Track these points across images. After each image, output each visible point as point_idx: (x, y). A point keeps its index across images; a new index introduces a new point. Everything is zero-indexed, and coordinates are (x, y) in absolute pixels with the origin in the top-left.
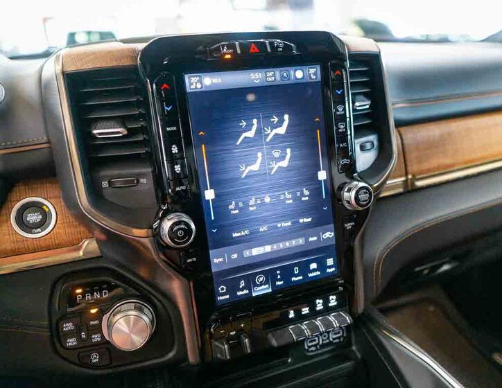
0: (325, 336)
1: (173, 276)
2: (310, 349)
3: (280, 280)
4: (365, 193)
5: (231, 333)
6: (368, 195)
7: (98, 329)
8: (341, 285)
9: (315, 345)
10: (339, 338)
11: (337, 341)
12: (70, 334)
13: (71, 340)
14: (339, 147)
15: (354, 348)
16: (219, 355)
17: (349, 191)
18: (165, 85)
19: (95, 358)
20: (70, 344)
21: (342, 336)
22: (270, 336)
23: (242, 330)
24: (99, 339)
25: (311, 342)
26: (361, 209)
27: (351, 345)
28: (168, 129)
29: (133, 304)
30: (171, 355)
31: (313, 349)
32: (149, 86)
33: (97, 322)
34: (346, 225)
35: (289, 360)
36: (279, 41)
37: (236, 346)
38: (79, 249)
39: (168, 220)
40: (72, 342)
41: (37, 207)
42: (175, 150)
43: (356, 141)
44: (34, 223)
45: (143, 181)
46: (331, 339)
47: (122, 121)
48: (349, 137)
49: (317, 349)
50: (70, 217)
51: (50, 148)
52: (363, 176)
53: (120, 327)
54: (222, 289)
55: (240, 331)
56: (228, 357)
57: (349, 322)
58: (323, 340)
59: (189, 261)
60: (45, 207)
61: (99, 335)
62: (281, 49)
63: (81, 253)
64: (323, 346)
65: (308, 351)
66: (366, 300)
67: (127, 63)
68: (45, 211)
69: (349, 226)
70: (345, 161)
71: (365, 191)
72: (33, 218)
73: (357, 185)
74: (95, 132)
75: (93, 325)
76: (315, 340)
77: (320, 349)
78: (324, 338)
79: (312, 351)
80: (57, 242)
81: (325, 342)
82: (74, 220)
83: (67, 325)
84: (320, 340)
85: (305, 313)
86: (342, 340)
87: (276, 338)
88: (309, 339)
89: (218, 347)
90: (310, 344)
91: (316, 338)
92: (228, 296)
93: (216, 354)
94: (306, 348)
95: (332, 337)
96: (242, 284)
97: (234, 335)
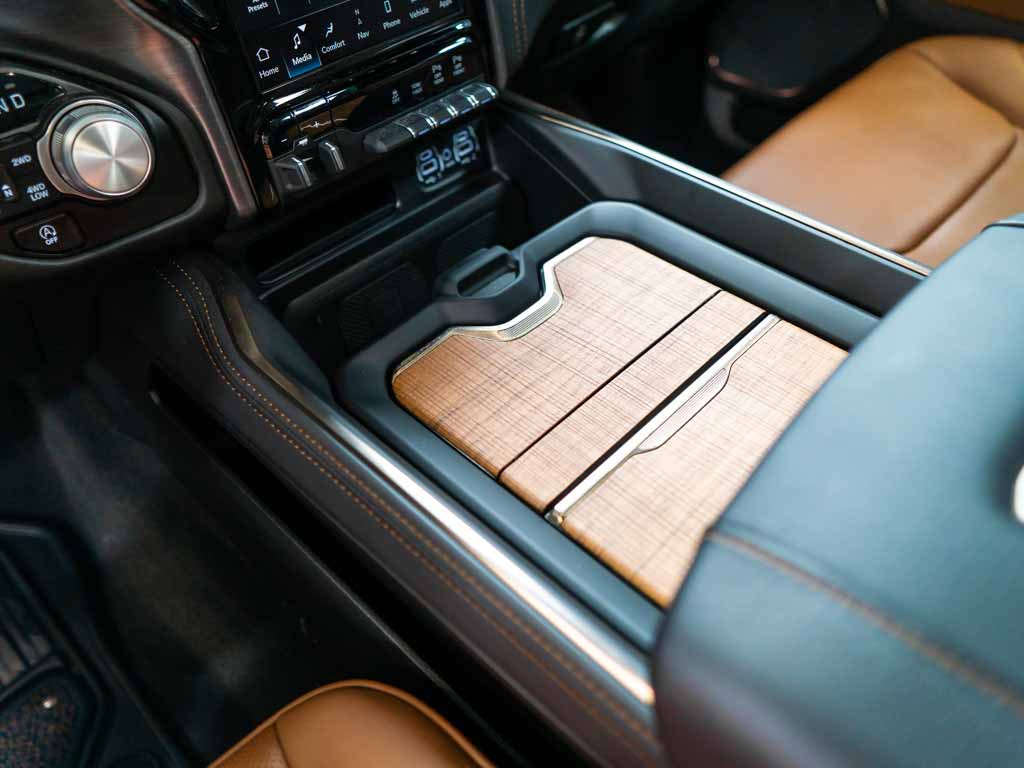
0: (447, 155)
2: (428, 182)
5: (301, 143)
7: (34, 173)
9: (434, 174)
10: (469, 155)
11: (466, 161)
15: (495, 168)
16: (289, 186)
19: (49, 236)
21: (474, 151)
22: (369, 138)
24: (45, 194)
25: (426, 168)
27: (488, 165)
31: (432, 180)
49: (438, 181)
53: (85, 157)
54: (263, 54)
55: (314, 135)
56: (310, 183)
57: (493, 95)
58: (445, 162)
61: (41, 186)
64: (448, 172)
65: (423, 184)
75: (21, 166)
76: (431, 165)
77: (443, 179)
78: (447, 159)
79: (431, 184)
81: (449, 165)
84: (441, 163)
85: (417, 92)
86: (474, 158)
87: (382, 140)
88: (422, 162)
89: (284, 169)
90: (426, 173)
91: (434, 160)
92: (276, 70)
93: (284, 187)
94: (421, 179)
95: (458, 154)
96: (297, 41)
97: (306, 146)
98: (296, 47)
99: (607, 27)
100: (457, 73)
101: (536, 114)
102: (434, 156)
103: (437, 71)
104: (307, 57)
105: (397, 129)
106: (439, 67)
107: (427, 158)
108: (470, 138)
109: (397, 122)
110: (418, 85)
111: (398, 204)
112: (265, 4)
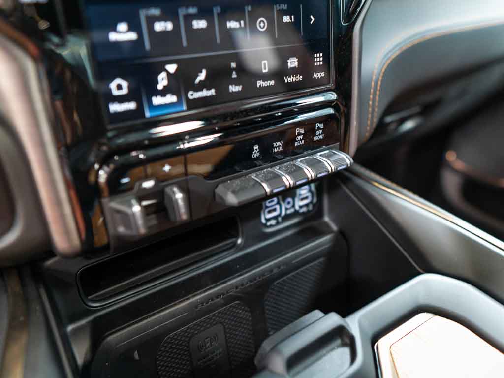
0: (289, 203)
2: (269, 224)
3: (236, 82)
5: (145, 184)
9: (275, 218)
10: (307, 205)
11: (304, 209)
15: (327, 219)
16: (121, 230)
21: (311, 202)
22: (220, 189)
25: (269, 212)
31: (273, 222)
46: (297, 208)
49: (278, 223)
54: (119, 87)
55: (163, 180)
56: (143, 231)
58: (287, 209)
64: (287, 217)
65: (265, 226)
76: (275, 210)
77: (282, 223)
78: (289, 206)
79: (271, 226)
81: (289, 212)
84: (284, 209)
85: (278, 149)
86: (311, 207)
87: (234, 192)
88: (267, 207)
89: (118, 211)
90: (269, 216)
91: (277, 207)
92: (132, 106)
93: (115, 228)
94: (264, 221)
95: (299, 203)
96: (162, 81)
97: (150, 189)
98: (160, 87)
100: (317, 138)
101: (368, 180)
102: (278, 203)
103: (299, 134)
104: (171, 99)
105: (252, 183)
106: (302, 131)
107: (273, 203)
108: (310, 191)
109: (253, 176)
110: (279, 143)
111: (239, 241)
112: (132, 36)
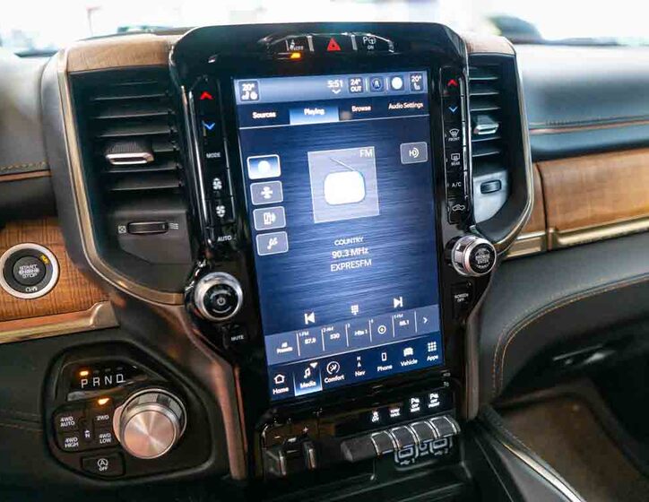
1: (211, 358)
2: (402, 463)
3: (360, 369)
4: (486, 253)
5: (290, 440)
6: (488, 256)
7: (107, 426)
8: (447, 379)
9: (409, 458)
10: (442, 449)
11: (440, 453)
12: (70, 432)
13: (71, 440)
14: (450, 188)
15: (463, 464)
16: (272, 470)
17: (462, 249)
18: (206, 94)
19: (103, 466)
20: (70, 445)
21: (448, 446)
22: (343, 445)
23: (305, 435)
24: (109, 440)
25: (403, 453)
26: (478, 275)
27: (459, 461)
28: (209, 156)
29: (157, 395)
30: (207, 465)
31: (406, 462)
32: (184, 95)
33: (106, 417)
34: (456, 297)
35: (372, 478)
36: (369, 35)
37: (296, 458)
38: (89, 316)
39: (206, 282)
40: (71, 442)
41: (33, 256)
42: (217, 185)
43: (475, 180)
44: (28, 279)
45: (174, 226)
46: (431, 451)
47: (147, 142)
48: (465, 173)
49: (411, 464)
50: (78, 272)
51: (50, 176)
52: (483, 229)
53: (136, 425)
54: (280, 379)
55: (302, 437)
56: (284, 473)
57: (455, 431)
58: (420, 452)
59: (233, 339)
60: (43, 257)
61: (109, 435)
62: (372, 47)
63: (91, 321)
64: (420, 459)
65: (398, 465)
66: (481, 399)
67: (154, 61)
68: (43, 263)
69: (460, 297)
70: (458, 207)
71: (484, 250)
72: (27, 271)
73: (473, 242)
74: (110, 156)
75: (101, 421)
76: (409, 451)
77: (415, 463)
78: (422, 449)
79: (404, 465)
80: (58, 305)
81: (422, 454)
82: (82, 276)
83: (67, 419)
85: (394, 415)
86: (446, 452)
87: (352, 450)
90: (402, 456)
92: (287, 389)
93: (268, 467)
94: (397, 461)
95: (434, 447)
96: (308, 373)
97: (293, 443)
98: (305, 377)
99: (597, 357)
100: (432, 406)
103: (415, 403)
104: (312, 383)
105: (368, 443)
106: (417, 401)
110: (396, 410)
112: (290, 349)
